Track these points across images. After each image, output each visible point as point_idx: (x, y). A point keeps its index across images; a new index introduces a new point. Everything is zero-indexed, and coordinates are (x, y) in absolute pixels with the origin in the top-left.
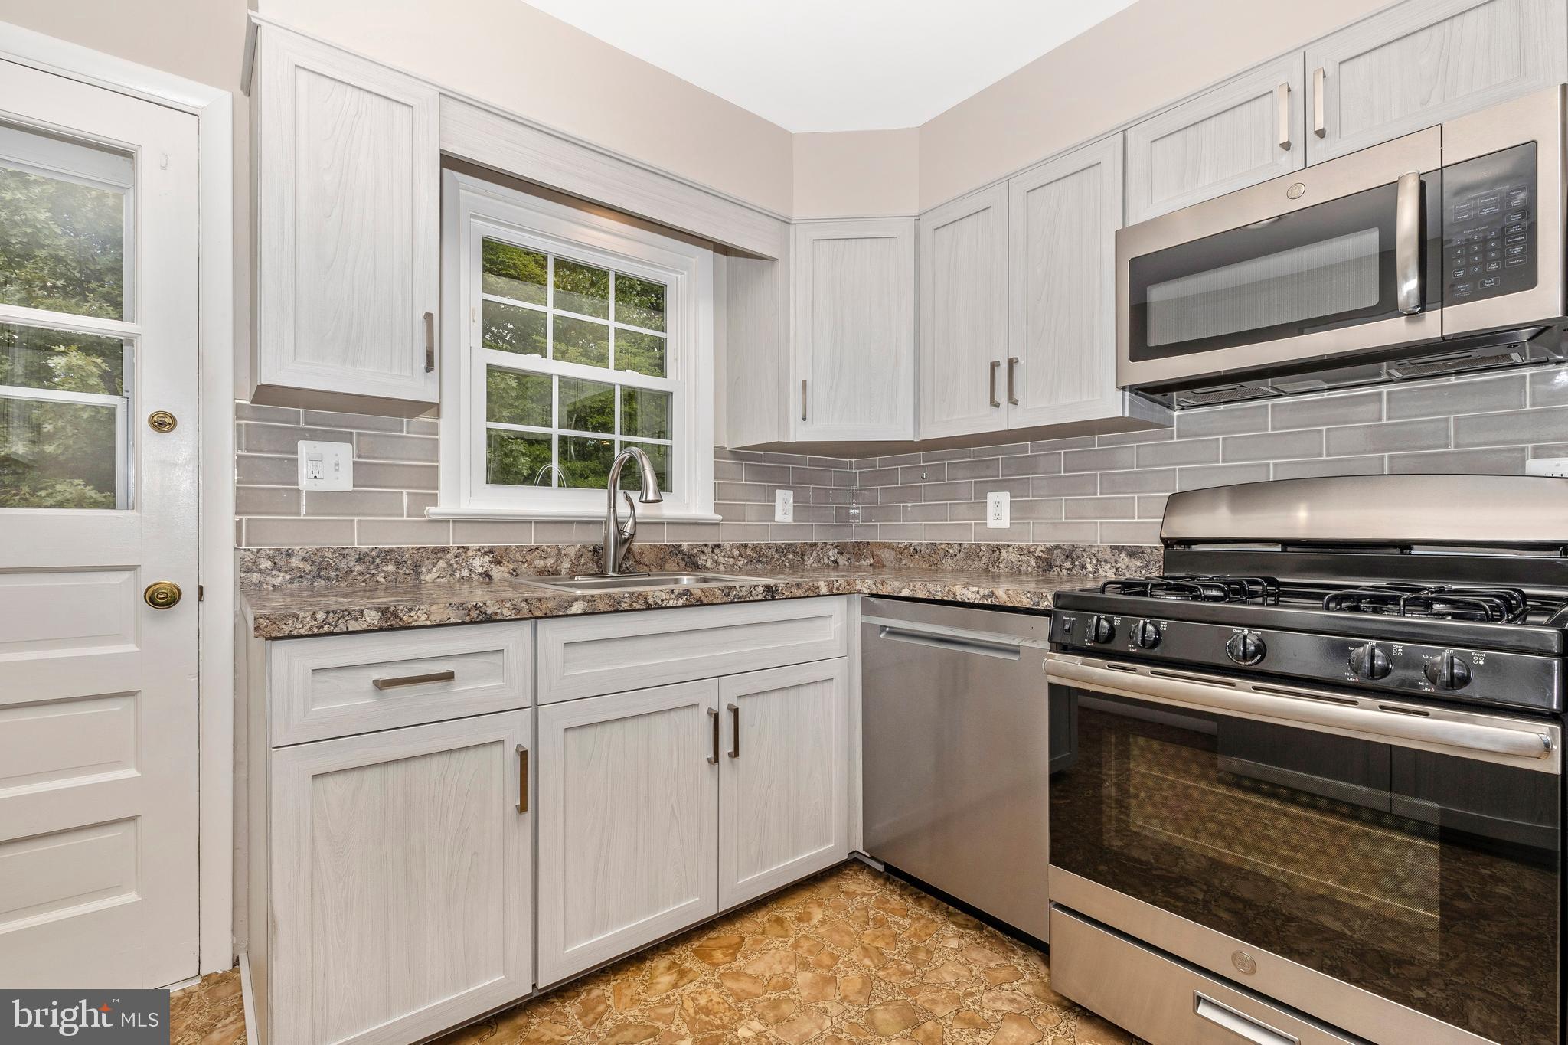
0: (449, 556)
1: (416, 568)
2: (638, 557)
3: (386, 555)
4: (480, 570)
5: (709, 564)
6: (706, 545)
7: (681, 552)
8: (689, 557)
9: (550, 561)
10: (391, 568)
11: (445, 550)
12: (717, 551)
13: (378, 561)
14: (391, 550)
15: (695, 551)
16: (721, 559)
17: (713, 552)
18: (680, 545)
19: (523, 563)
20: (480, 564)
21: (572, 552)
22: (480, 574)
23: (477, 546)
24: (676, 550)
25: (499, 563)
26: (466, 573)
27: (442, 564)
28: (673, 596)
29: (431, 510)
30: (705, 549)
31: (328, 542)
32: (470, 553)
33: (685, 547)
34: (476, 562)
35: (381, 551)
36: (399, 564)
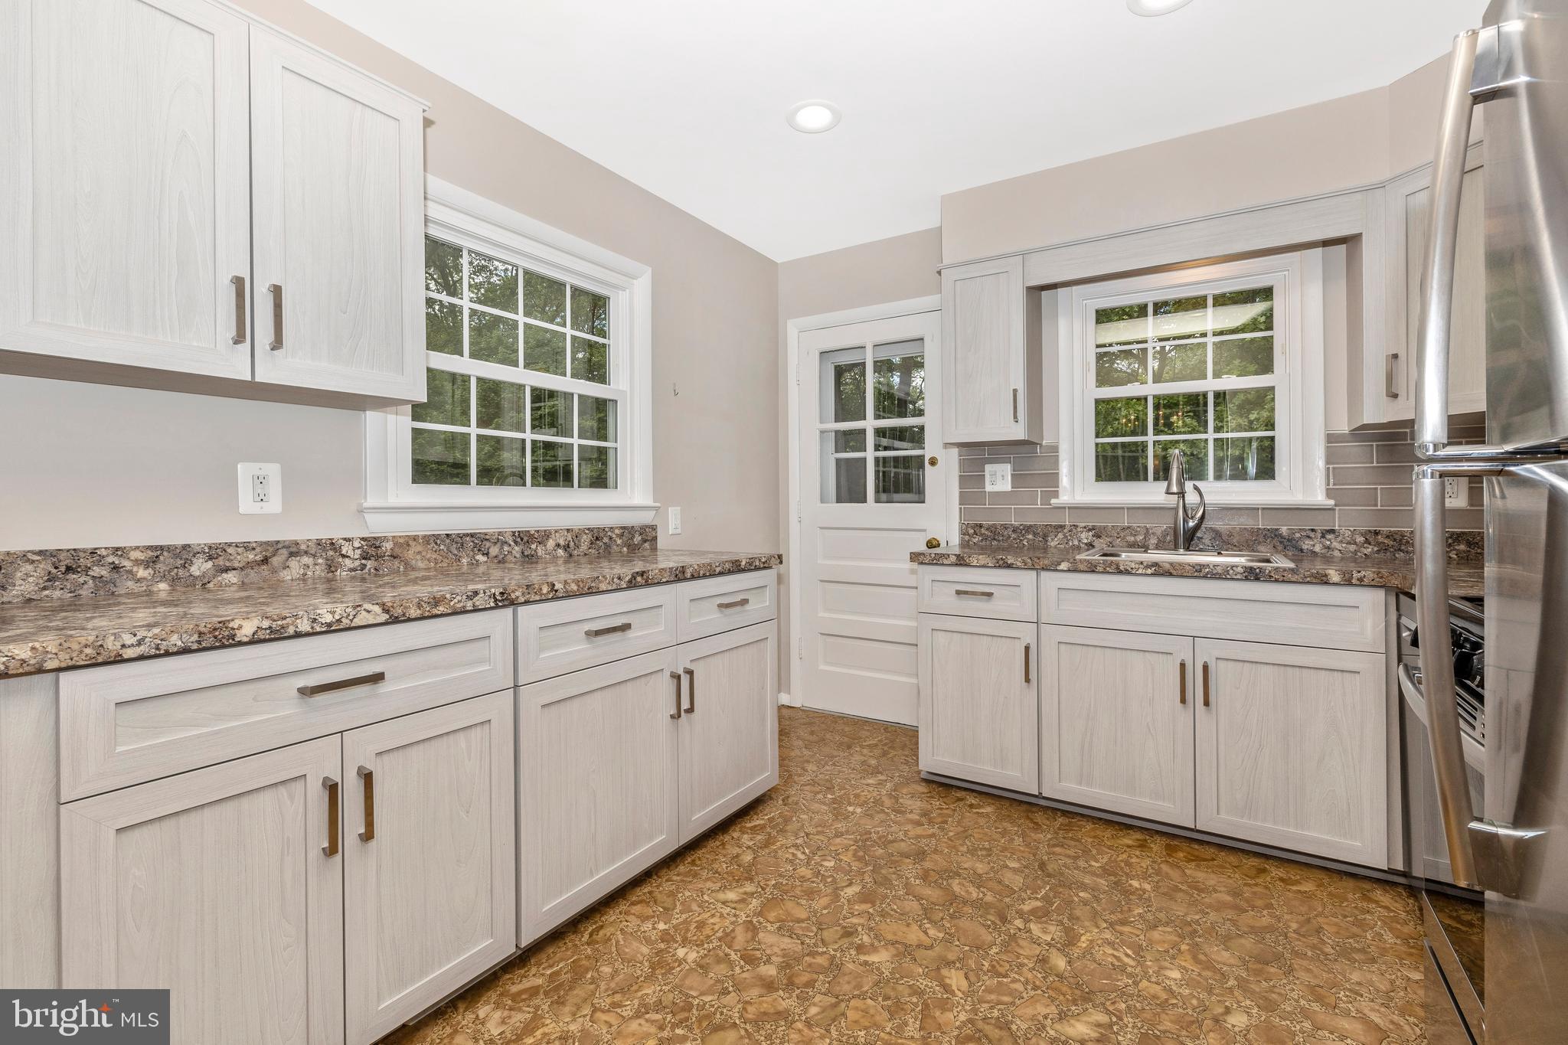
0: (1065, 531)
1: (1045, 537)
2: (1225, 538)
3: (1028, 529)
4: (1085, 541)
5: (1317, 549)
6: (1313, 530)
7: (1281, 536)
8: (1288, 540)
9: (1140, 538)
10: (1030, 537)
11: (1062, 527)
12: (1329, 536)
13: (1023, 532)
14: (1031, 526)
15: (1298, 535)
16: (1335, 544)
17: (1323, 536)
18: (1277, 530)
19: (1118, 538)
20: (1086, 537)
21: (1159, 532)
22: (1086, 544)
23: (1084, 524)
24: (1274, 534)
25: (1100, 537)
26: (1076, 543)
27: (1060, 536)
28: (1142, 566)
29: (1053, 501)
30: (1312, 535)
31: (998, 521)
32: (1079, 530)
33: (1284, 530)
34: (1083, 536)
35: (1025, 526)
36: (1035, 534)
